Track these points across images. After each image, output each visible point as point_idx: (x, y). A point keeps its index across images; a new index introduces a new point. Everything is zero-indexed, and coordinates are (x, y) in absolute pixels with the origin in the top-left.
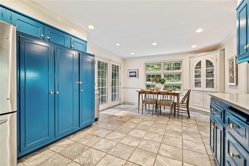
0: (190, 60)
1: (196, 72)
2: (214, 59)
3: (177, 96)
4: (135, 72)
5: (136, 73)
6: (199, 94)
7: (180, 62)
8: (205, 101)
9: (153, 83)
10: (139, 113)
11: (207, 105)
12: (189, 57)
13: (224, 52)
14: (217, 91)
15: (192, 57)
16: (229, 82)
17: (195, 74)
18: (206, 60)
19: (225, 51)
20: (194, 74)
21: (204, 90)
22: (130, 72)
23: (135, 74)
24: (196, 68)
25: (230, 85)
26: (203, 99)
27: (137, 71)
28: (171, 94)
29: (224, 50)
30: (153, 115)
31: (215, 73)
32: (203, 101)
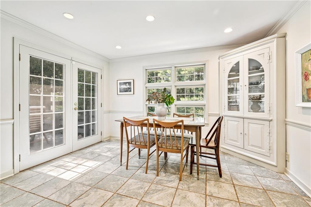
0: (219, 62)
1: (229, 82)
2: (264, 56)
3: (196, 132)
4: (130, 83)
5: (131, 85)
6: (236, 123)
7: (203, 66)
8: (247, 137)
9: (150, 103)
10: (121, 165)
11: (250, 145)
12: (218, 57)
13: (285, 41)
14: (271, 119)
15: (222, 56)
16: (303, 101)
17: (229, 87)
18: (249, 59)
19: (287, 39)
20: (226, 87)
21: (246, 116)
22: (120, 83)
23: (128, 87)
24: (230, 76)
25: (304, 108)
26: (243, 133)
27: (132, 81)
28: (182, 127)
29: (285, 37)
30: (148, 172)
31: (266, 83)
32: (243, 136)
